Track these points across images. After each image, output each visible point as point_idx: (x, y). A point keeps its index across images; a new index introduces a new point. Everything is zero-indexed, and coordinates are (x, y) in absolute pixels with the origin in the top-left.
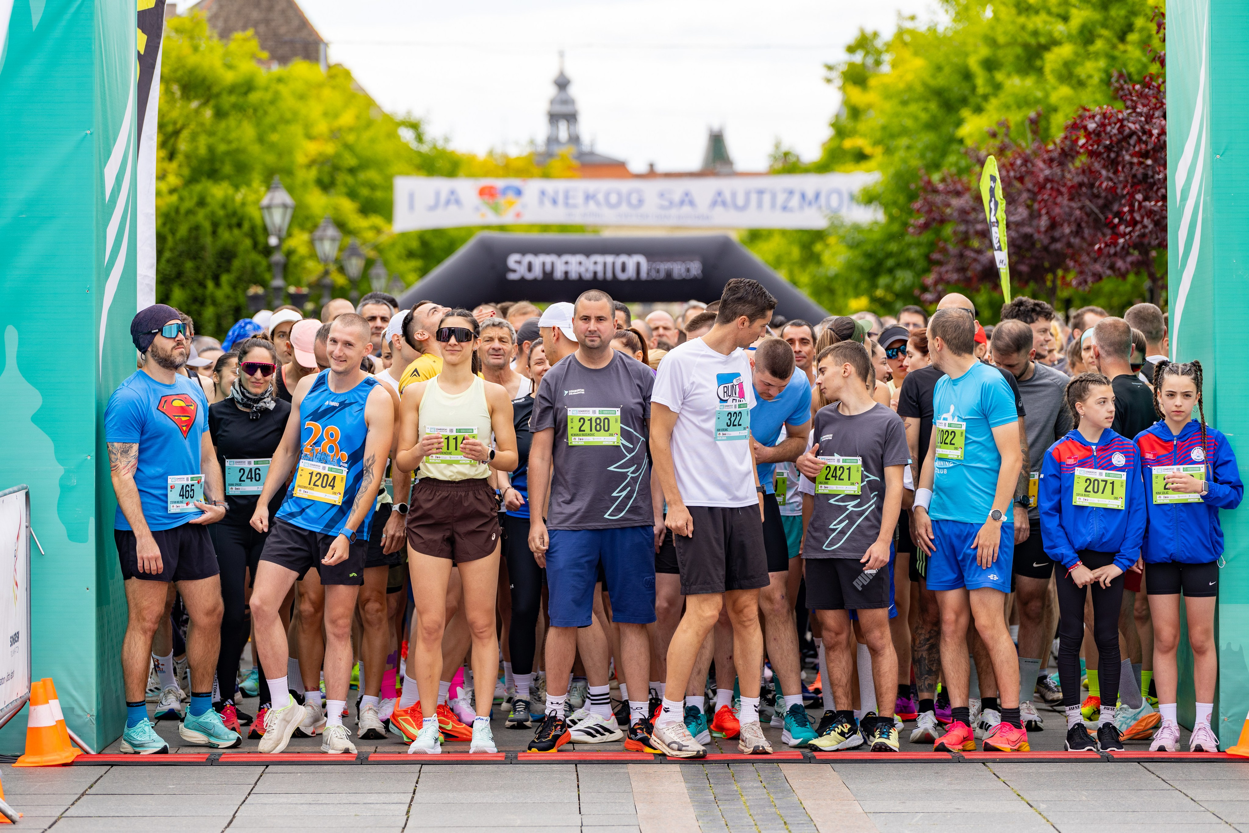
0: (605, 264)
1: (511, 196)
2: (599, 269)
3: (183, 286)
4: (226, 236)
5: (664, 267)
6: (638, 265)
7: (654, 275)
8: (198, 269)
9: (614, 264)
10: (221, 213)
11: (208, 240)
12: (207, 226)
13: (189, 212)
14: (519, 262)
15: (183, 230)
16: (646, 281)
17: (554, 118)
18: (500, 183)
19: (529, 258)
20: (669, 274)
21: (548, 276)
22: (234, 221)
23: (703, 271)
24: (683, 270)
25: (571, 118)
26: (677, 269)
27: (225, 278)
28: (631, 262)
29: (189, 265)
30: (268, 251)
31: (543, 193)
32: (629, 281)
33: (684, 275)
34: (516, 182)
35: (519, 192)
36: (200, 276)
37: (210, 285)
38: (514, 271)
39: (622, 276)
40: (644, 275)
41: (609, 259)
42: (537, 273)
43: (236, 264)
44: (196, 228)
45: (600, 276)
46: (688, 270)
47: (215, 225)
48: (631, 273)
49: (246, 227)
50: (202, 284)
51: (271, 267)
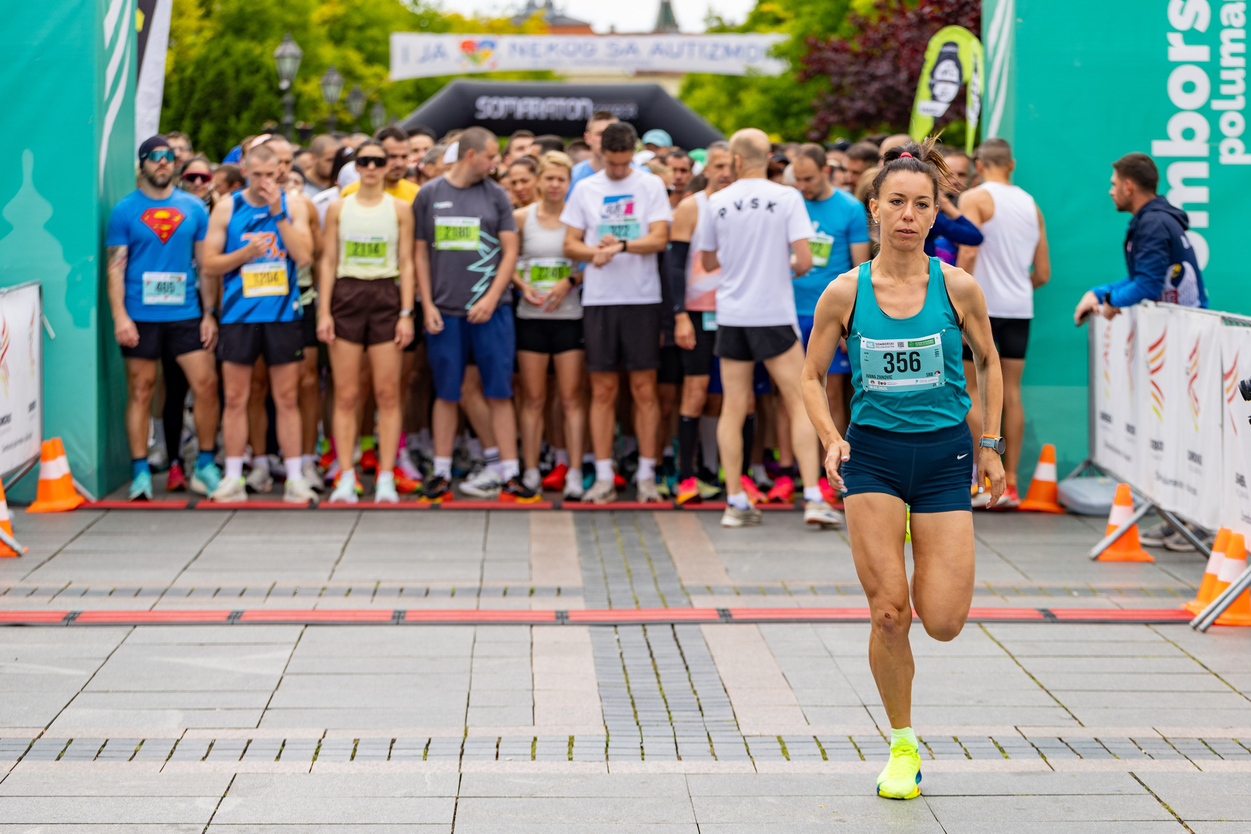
0: (557, 106)
1: (486, 50)
2: (553, 110)
3: (212, 120)
4: (247, 81)
6: (584, 108)
8: (223, 106)
9: (565, 106)
10: (243, 61)
11: (231, 84)
12: (230, 72)
13: (216, 61)
14: (486, 104)
15: (211, 75)
18: (478, 38)
19: (495, 100)
21: (510, 116)
22: (253, 68)
23: (639, 111)
24: (622, 112)
26: (617, 112)
27: (246, 116)
28: (579, 104)
29: (215, 104)
30: (281, 93)
31: (513, 47)
32: (576, 121)
34: (490, 37)
35: (492, 45)
36: (225, 112)
37: (232, 121)
38: (482, 112)
39: (570, 117)
41: (561, 102)
42: (501, 114)
43: (255, 103)
44: (221, 75)
45: (553, 116)
46: (625, 113)
47: (238, 72)
48: (578, 114)
49: (263, 73)
50: (225, 119)
51: (283, 106)
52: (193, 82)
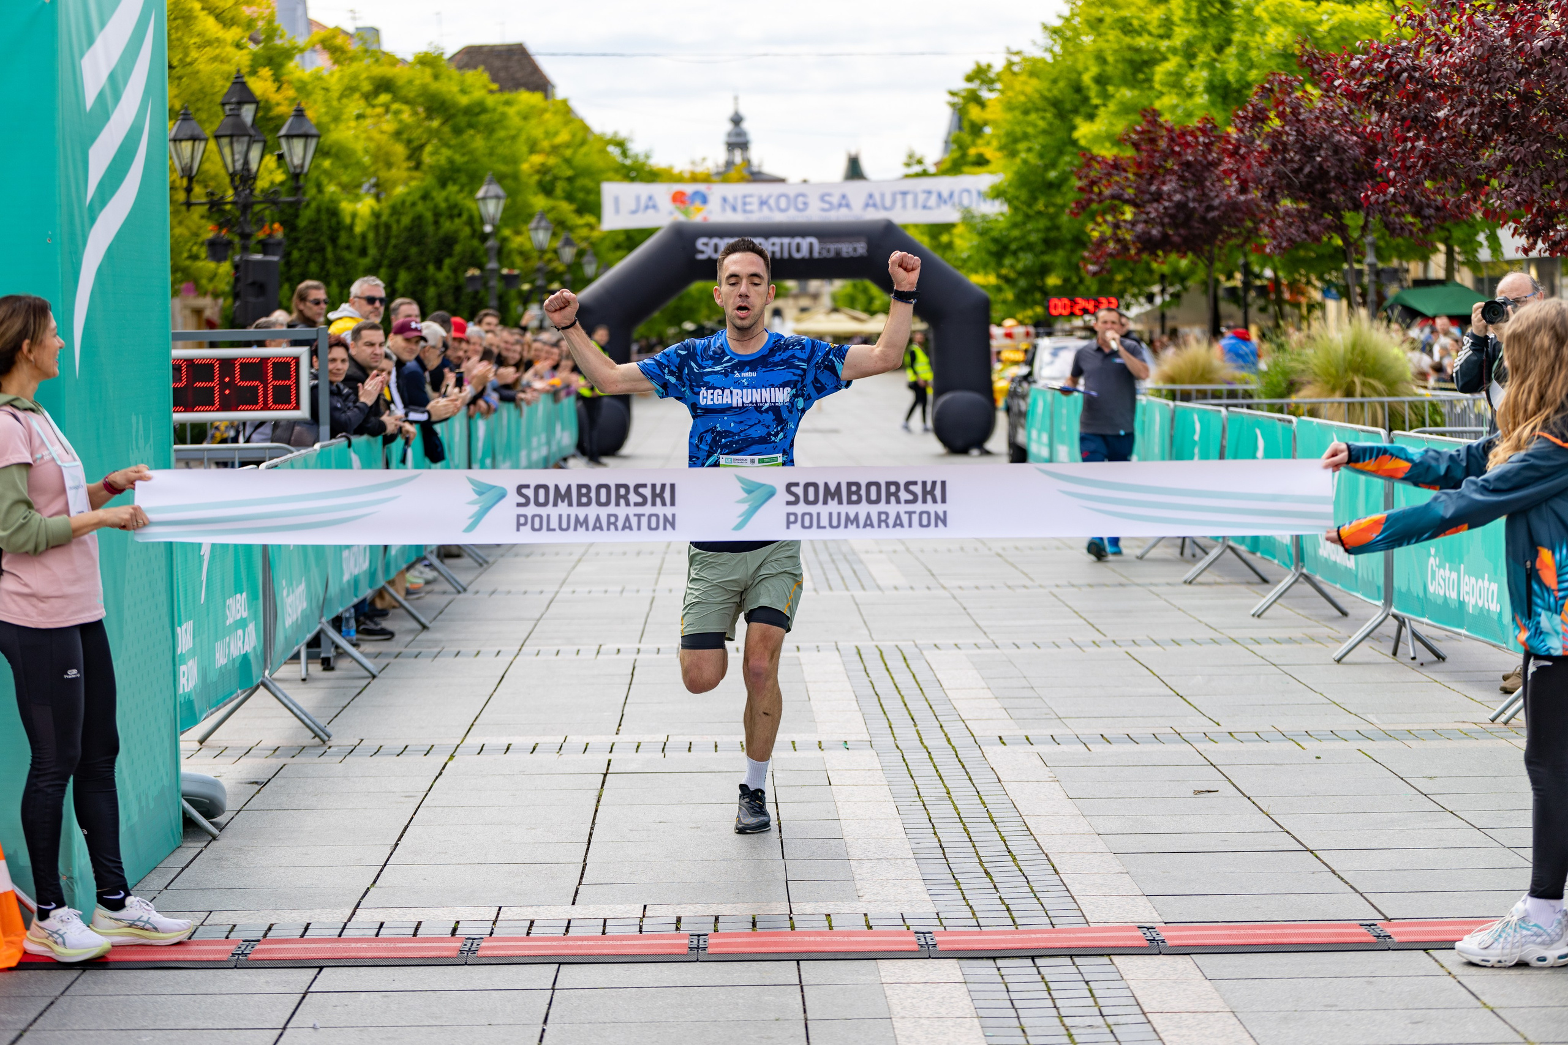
0: (782, 245)
1: (697, 203)
2: (777, 249)
3: (409, 269)
4: (447, 226)
5: (833, 247)
6: (811, 245)
7: (825, 254)
8: (421, 253)
9: (790, 244)
10: (443, 205)
11: (430, 229)
12: (429, 216)
13: (414, 204)
14: (706, 244)
15: (406, 221)
16: (818, 260)
17: (731, 146)
18: (689, 189)
19: (715, 240)
20: (838, 253)
22: (456, 212)
23: (868, 251)
24: (850, 250)
25: (744, 146)
26: (846, 249)
27: (447, 262)
28: (805, 243)
29: (414, 250)
30: (484, 237)
31: (725, 198)
32: (803, 260)
33: (852, 254)
34: (702, 187)
35: (704, 196)
36: (424, 259)
37: (431, 268)
38: (702, 252)
39: (797, 256)
40: (816, 255)
41: (786, 241)
43: (458, 248)
44: (418, 219)
45: (778, 255)
46: (855, 250)
47: (437, 215)
48: (804, 253)
49: (465, 217)
50: (425, 267)
51: (488, 250)
52: (388, 227)
